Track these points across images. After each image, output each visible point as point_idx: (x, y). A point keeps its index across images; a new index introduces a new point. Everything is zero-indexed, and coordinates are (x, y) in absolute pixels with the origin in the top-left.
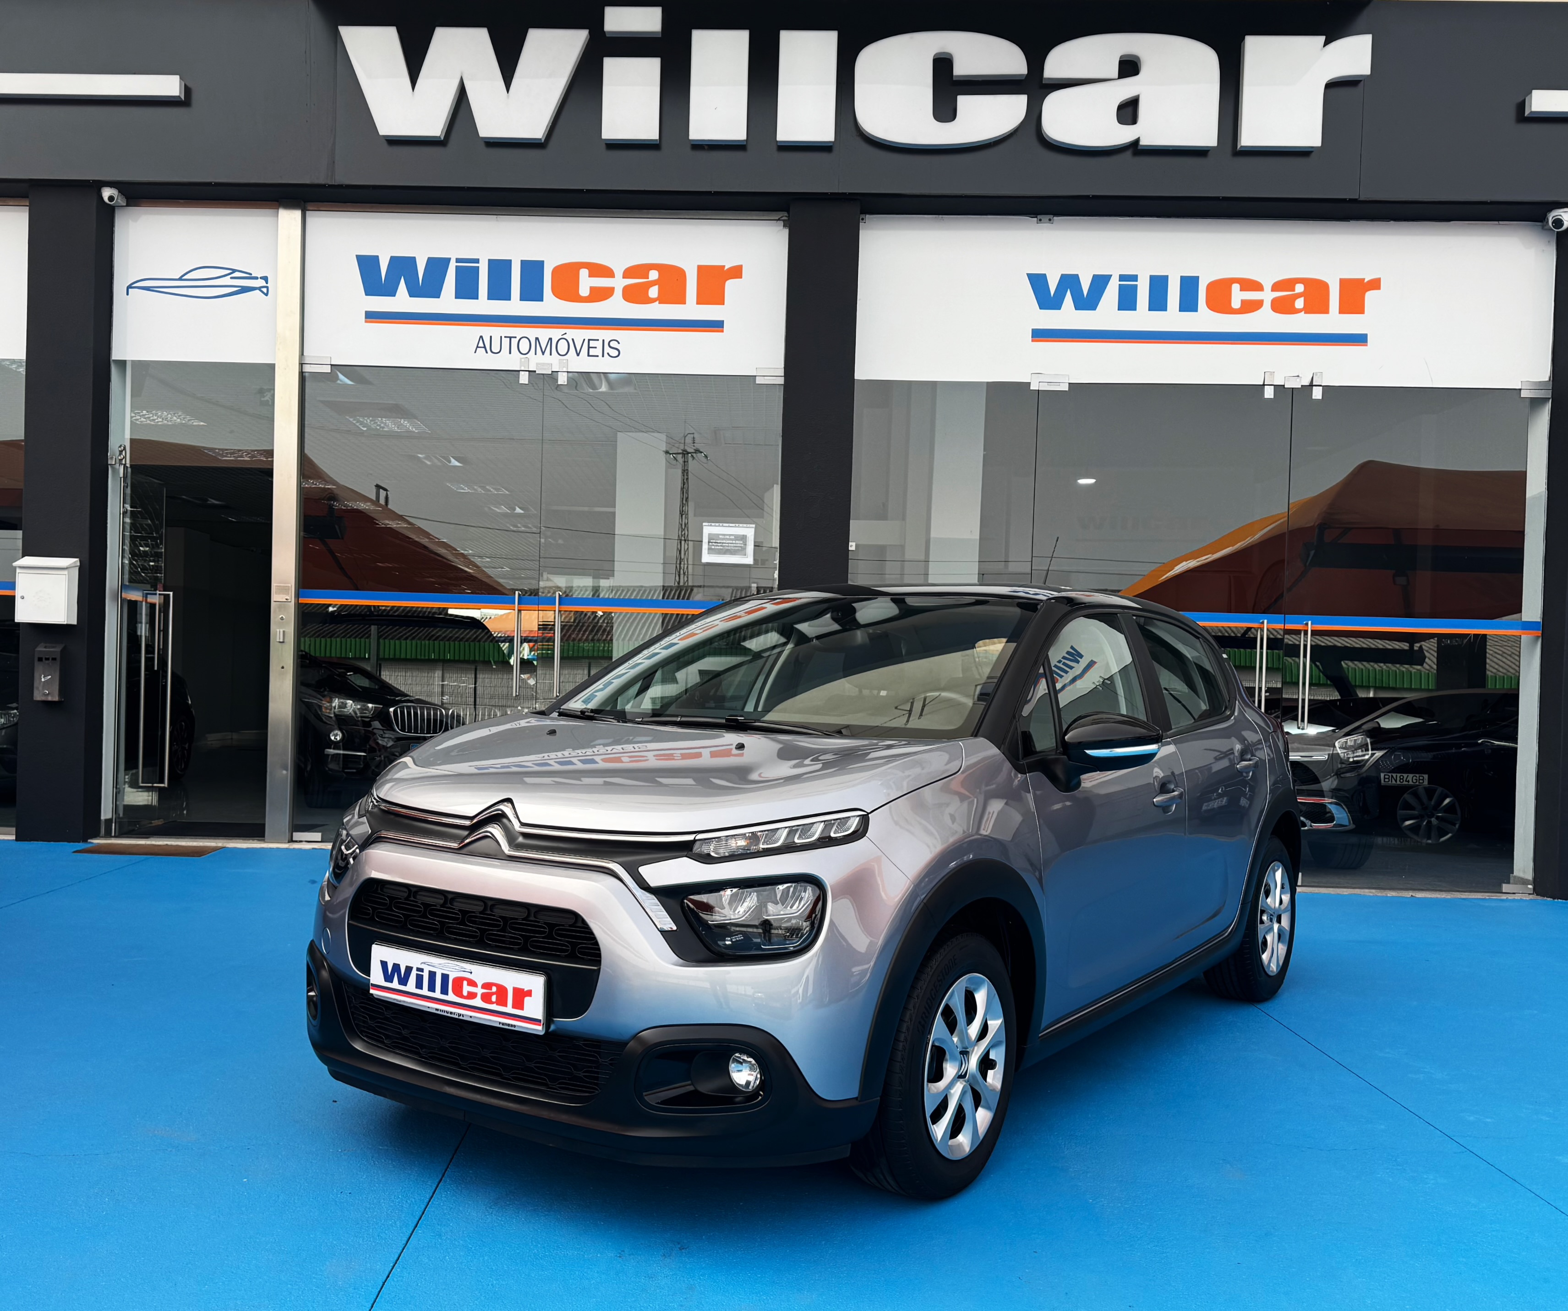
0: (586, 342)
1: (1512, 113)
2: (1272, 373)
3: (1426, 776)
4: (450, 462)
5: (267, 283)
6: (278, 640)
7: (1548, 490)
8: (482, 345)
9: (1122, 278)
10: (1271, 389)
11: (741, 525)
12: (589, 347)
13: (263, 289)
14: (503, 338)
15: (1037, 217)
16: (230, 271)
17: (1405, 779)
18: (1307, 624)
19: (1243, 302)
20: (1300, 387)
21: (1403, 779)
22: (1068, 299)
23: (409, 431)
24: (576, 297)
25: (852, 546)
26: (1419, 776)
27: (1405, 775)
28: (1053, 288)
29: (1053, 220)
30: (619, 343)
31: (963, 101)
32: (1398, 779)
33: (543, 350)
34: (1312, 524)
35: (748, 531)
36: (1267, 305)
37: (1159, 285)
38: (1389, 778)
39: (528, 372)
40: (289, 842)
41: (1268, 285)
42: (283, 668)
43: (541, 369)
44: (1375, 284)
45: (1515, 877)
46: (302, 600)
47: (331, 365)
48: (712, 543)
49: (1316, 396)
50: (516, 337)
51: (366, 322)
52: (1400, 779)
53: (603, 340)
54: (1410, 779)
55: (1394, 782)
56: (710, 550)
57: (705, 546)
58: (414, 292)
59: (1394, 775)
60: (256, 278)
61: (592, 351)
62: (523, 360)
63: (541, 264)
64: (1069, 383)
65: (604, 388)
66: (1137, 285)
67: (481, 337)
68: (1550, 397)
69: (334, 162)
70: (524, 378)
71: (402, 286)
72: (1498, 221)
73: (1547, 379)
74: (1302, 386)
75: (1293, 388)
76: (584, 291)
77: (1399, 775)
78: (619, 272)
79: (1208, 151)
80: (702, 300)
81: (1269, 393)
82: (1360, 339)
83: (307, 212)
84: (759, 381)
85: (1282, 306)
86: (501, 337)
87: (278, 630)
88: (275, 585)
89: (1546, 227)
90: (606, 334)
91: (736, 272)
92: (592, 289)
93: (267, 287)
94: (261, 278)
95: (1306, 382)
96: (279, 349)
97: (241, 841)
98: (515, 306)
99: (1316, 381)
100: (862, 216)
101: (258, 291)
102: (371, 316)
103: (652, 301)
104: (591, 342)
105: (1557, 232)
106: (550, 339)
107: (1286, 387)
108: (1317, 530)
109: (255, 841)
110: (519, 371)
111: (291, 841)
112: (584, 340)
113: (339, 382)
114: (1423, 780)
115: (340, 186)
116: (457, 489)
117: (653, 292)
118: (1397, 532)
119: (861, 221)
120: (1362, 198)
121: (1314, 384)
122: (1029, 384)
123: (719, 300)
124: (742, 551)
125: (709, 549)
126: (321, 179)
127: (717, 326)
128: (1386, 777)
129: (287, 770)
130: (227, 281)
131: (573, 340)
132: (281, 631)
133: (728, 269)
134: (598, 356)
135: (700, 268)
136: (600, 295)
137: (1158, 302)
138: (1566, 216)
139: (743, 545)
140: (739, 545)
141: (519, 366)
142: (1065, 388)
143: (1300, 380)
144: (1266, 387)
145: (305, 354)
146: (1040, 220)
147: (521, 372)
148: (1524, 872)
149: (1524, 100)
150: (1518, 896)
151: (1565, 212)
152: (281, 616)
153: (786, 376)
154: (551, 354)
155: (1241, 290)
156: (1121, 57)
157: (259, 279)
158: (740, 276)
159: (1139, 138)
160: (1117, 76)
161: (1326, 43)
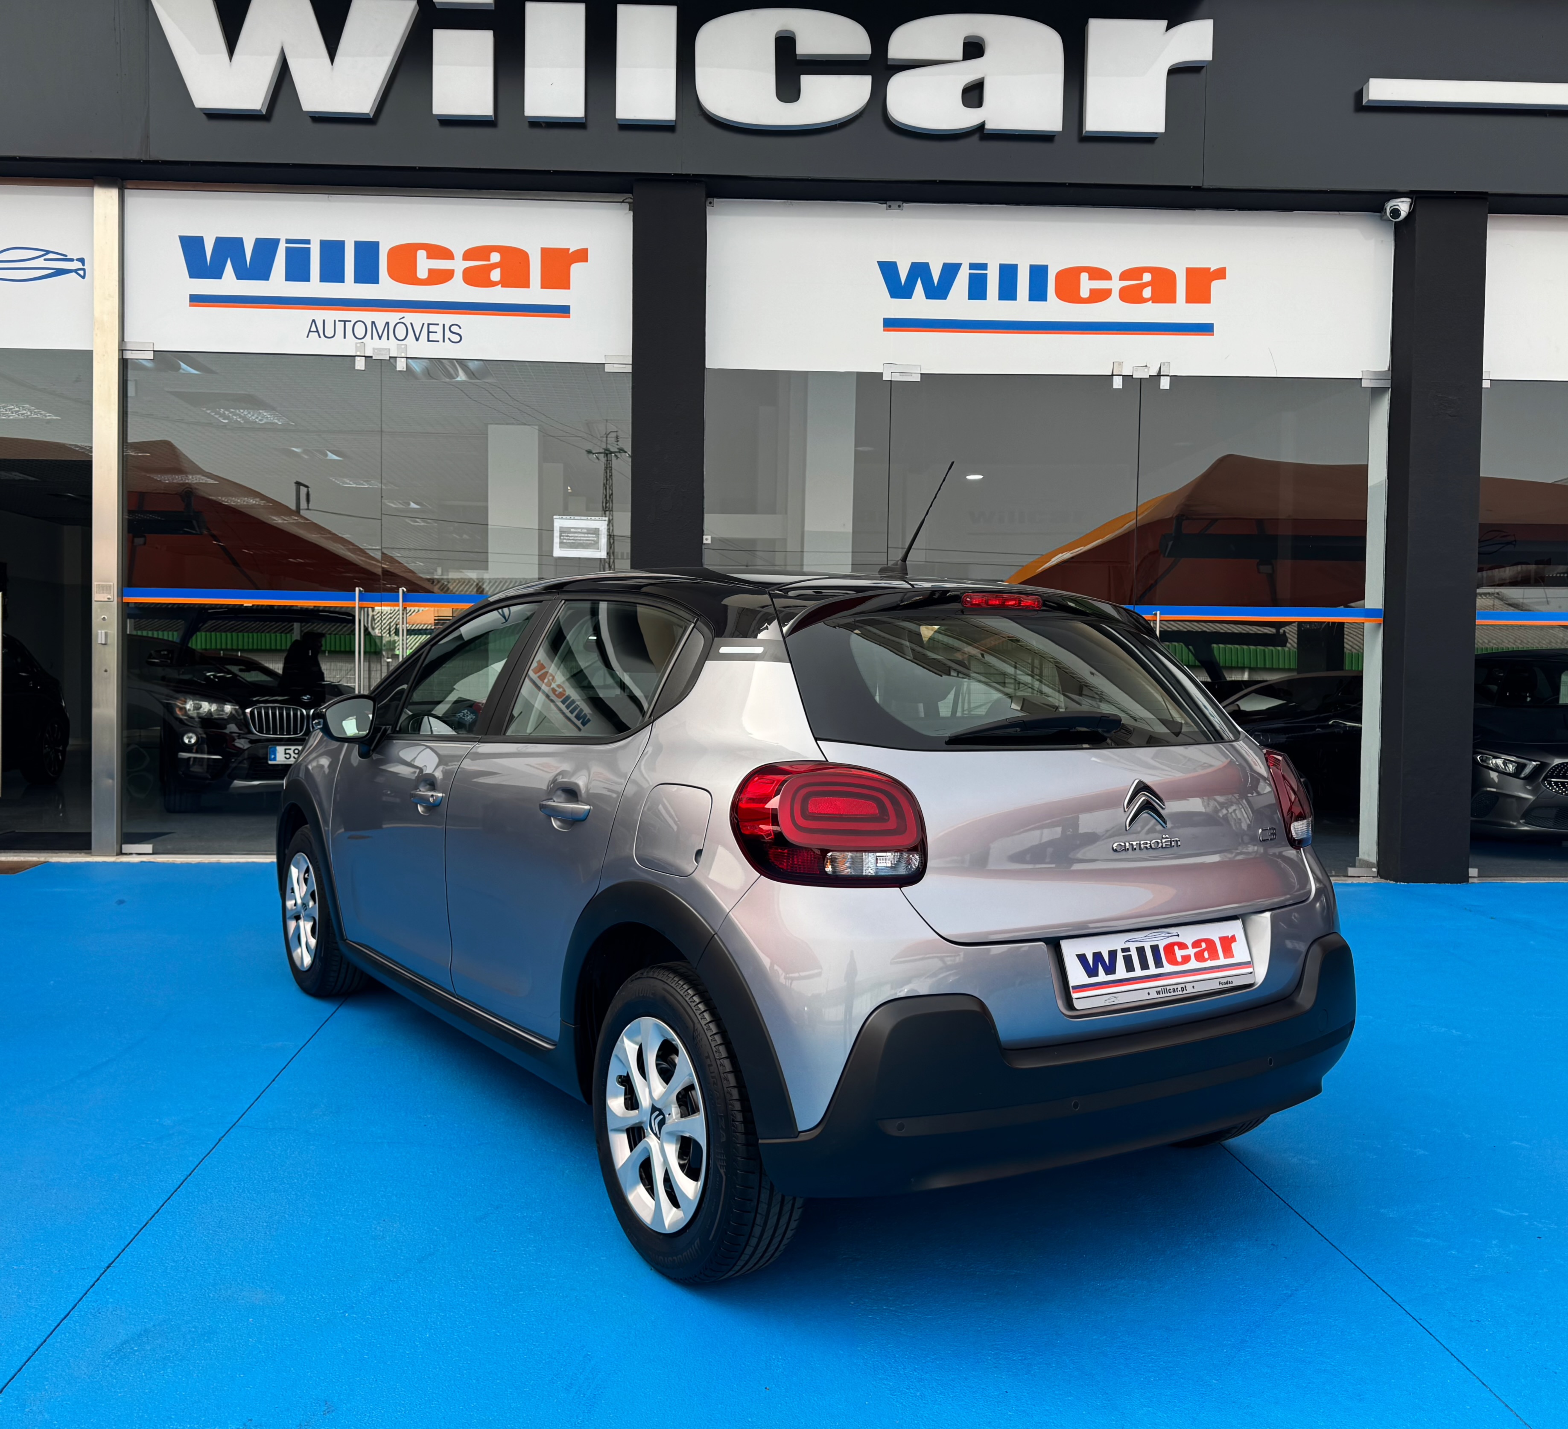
0: (426, 327)
1: (1351, 102)
2: (1120, 364)
4: (327, 456)
5: (84, 266)
6: (99, 642)
7: (1388, 478)
8: (314, 329)
9: (972, 266)
10: (1119, 380)
11: (593, 518)
12: (429, 332)
13: (79, 272)
14: (337, 322)
15: (886, 204)
16: (43, 253)
18: (1156, 614)
19: (1092, 291)
20: (1148, 377)
22: (919, 287)
23: (271, 423)
24: (413, 280)
25: (707, 539)
28: (903, 276)
29: (903, 206)
30: (460, 328)
31: (807, 81)
33: (380, 334)
34: (1171, 516)
35: (600, 524)
36: (1115, 294)
37: (1008, 273)
39: (364, 358)
40: (118, 855)
41: (1116, 274)
42: (106, 671)
43: (378, 354)
44: (1221, 274)
45: (1360, 860)
46: (126, 599)
47: (154, 351)
48: (563, 536)
49: (1163, 386)
50: (350, 321)
51: (191, 306)
53: (444, 325)
56: (562, 545)
57: (556, 540)
58: (242, 274)
60: (72, 260)
61: (432, 337)
62: (358, 345)
63: (375, 246)
64: (921, 374)
65: (462, 377)
66: (987, 274)
67: (314, 321)
68: (1390, 386)
69: (148, 137)
70: (360, 364)
71: (229, 267)
72: (1338, 211)
73: (1386, 369)
74: (1150, 376)
75: (1141, 379)
76: (422, 273)
78: (458, 254)
79: (1054, 136)
80: (546, 284)
81: (1118, 383)
82: (1206, 329)
83: (125, 190)
84: (608, 369)
85: (1130, 296)
86: (335, 321)
87: (99, 631)
88: (96, 583)
89: (1385, 218)
90: (447, 319)
91: (582, 255)
92: (431, 271)
93: (84, 270)
94: (77, 259)
95: (1154, 372)
96: (96, 334)
97: (68, 854)
98: (349, 289)
99: (1164, 371)
100: (710, 200)
101: (74, 274)
102: (196, 300)
103: (494, 284)
104: (430, 326)
105: (1395, 222)
106: (387, 323)
107: (1134, 377)
108: (1175, 522)
109: (83, 854)
110: (355, 356)
111: (120, 853)
112: (423, 324)
115: (156, 162)
117: (496, 275)
118: (1260, 522)
119: (708, 203)
120: (1206, 186)
121: (1162, 374)
122: (882, 374)
123: (564, 284)
124: (595, 545)
125: (561, 543)
126: (134, 153)
127: (563, 311)
129: (113, 779)
130: (40, 263)
131: (411, 324)
132: (103, 631)
133: (572, 253)
134: (438, 341)
135: (544, 250)
136: (439, 277)
137: (1008, 292)
138: (1404, 206)
139: (595, 539)
140: (591, 539)
141: (354, 351)
142: (917, 378)
143: (1149, 370)
144: (1114, 377)
145: (125, 340)
146: (890, 206)
147: (356, 357)
148: (1369, 855)
149: (1362, 88)
150: (1362, 880)
151: (1403, 202)
152: (103, 617)
153: (634, 364)
154: (388, 339)
155: (1090, 279)
156: (965, 38)
157: (75, 261)
158: (585, 259)
159: (984, 121)
160: (961, 58)
161: (1169, 28)
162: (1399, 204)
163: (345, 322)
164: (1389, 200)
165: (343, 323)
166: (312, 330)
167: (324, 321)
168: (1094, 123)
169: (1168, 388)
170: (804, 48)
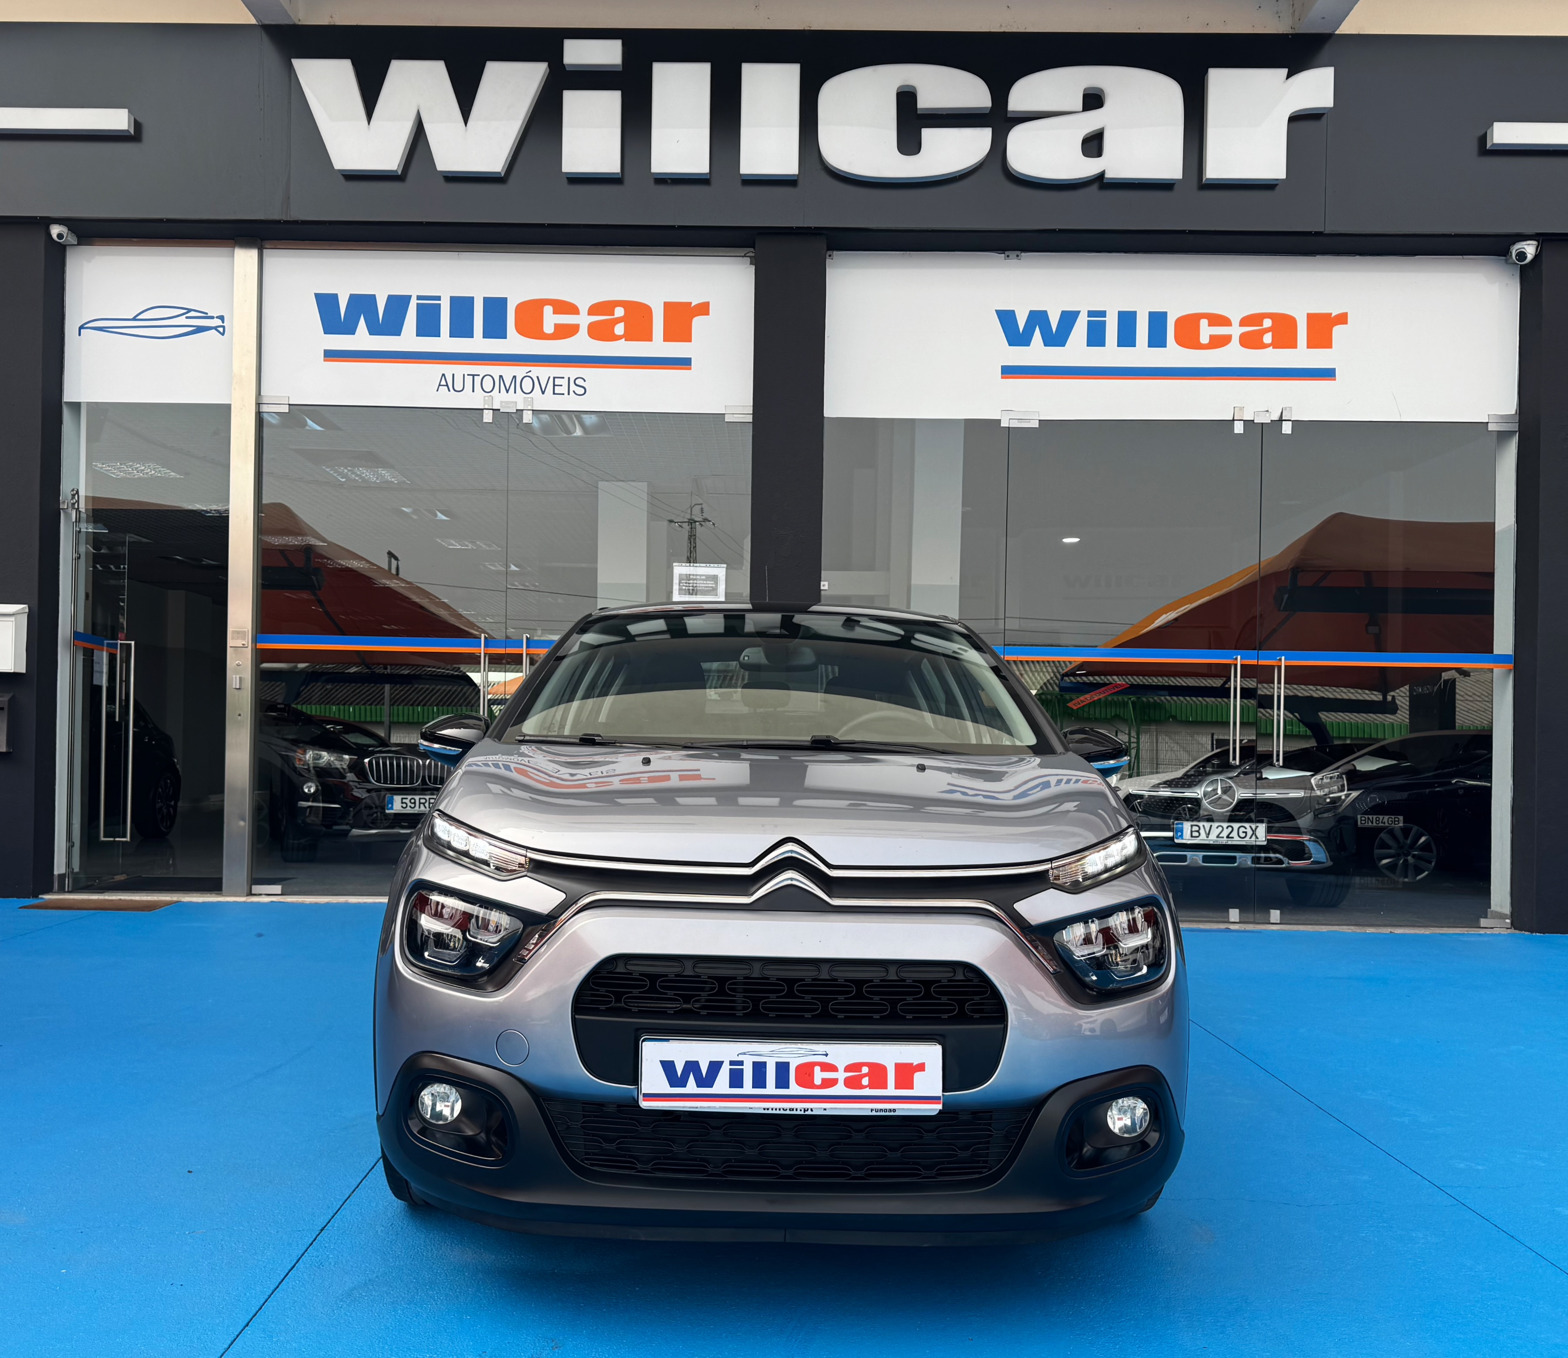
0: (551, 380)
1: (1474, 147)
2: (1242, 409)
3: (1401, 818)
4: (436, 515)
5: (223, 322)
6: (234, 687)
7: (1517, 523)
8: (444, 383)
9: (1091, 314)
10: (1240, 425)
11: (712, 565)
12: (554, 385)
13: (219, 329)
14: (466, 376)
15: (1004, 253)
16: (185, 311)
17: (1380, 821)
18: (1280, 660)
19: (1212, 337)
20: (1270, 422)
21: (1379, 821)
22: (1037, 334)
23: (387, 482)
24: (540, 335)
25: (825, 587)
26: (1395, 818)
27: (1381, 817)
28: (1021, 324)
29: (1021, 256)
30: (585, 381)
31: (928, 134)
32: (1374, 820)
33: (508, 388)
34: (1285, 568)
35: (720, 571)
36: (1236, 340)
37: (1127, 320)
38: (1365, 820)
39: (492, 411)
40: (247, 896)
41: (1235, 320)
42: (239, 715)
43: (505, 407)
44: (1342, 319)
45: (1492, 911)
46: (260, 646)
47: (289, 405)
49: (1285, 431)
50: (479, 375)
51: (325, 360)
52: (1376, 821)
53: (569, 378)
54: (1386, 820)
55: (1370, 824)
57: (676, 587)
58: (375, 329)
59: (1370, 817)
60: (212, 318)
61: (558, 390)
62: (486, 398)
63: (504, 301)
64: (1039, 420)
65: (578, 432)
66: (1105, 321)
67: (443, 375)
68: (1517, 430)
69: (289, 198)
70: (488, 417)
71: (362, 323)
72: (1463, 255)
73: (1513, 412)
75: (1262, 423)
76: (549, 328)
77: (1375, 817)
78: (584, 309)
79: (1174, 184)
80: (669, 337)
81: (1239, 428)
82: (1328, 374)
83: (264, 250)
84: (728, 419)
85: (1251, 341)
86: (464, 375)
87: (234, 676)
88: (231, 629)
89: (1510, 261)
90: (572, 372)
91: (703, 309)
92: (557, 326)
93: (224, 327)
94: (217, 317)
95: (1276, 417)
96: (235, 389)
97: (199, 895)
98: (478, 344)
99: (1285, 416)
100: (829, 253)
101: (214, 330)
102: (331, 355)
103: (618, 338)
104: (556, 379)
105: (1521, 265)
106: (515, 377)
107: (1255, 422)
108: (1290, 573)
109: (213, 895)
110: (482, 409)
111: (250, 894)
112: (549, 378)
113: (307, 428)
114: (1398, 821)
115: (296, 222)
116: (449, 545)
117: (619, 329)
118: (1368, 575)
119: (827, 256)
120: (1328, 231)
121: (1283, 419)
122: (1000, 420)
123: (686, 337)
124: (713, 589)
125: (680, 590)
126: (275, 214)
127: (684, 363)
128: (1363, 819)
129: (244, 820)
130: (182, 320)
131: (538, 377)
132: (238, 677)
133: (695, 306)
134: (563, 394)
135: (667, 305)
136: (565, 332)
137: (1127, 338)
138: (1530, 249)
139: (714, 585)
140: (710, 585)
141: (483, 405)
142: (1036, 425)
143: (1270, 415)
144: (1235, 422)
145: (262, 394)
146: (1008, 256)
147: (484, 410)
148: (1501, 907)
149: (1486, 133)
150: (1496, 931)
151: (1529, 244)
152: (237, 662)
153: (754, 414)
154: (515, 392)
155: (1209, 325)
156: (1085, 90)
157: (215, 319)
158: (707, 313)
159: (1104, 171)
160: (1081, 109)
161: (1289, 76)
162: (1525, 247)
163: (473, 376)
164: (1514, 244)
165: (472, 377)
166: (441, 384)
167: (453, 375)
168: (1214, 170)
169: (1290, 433)
170: (924, 102)
